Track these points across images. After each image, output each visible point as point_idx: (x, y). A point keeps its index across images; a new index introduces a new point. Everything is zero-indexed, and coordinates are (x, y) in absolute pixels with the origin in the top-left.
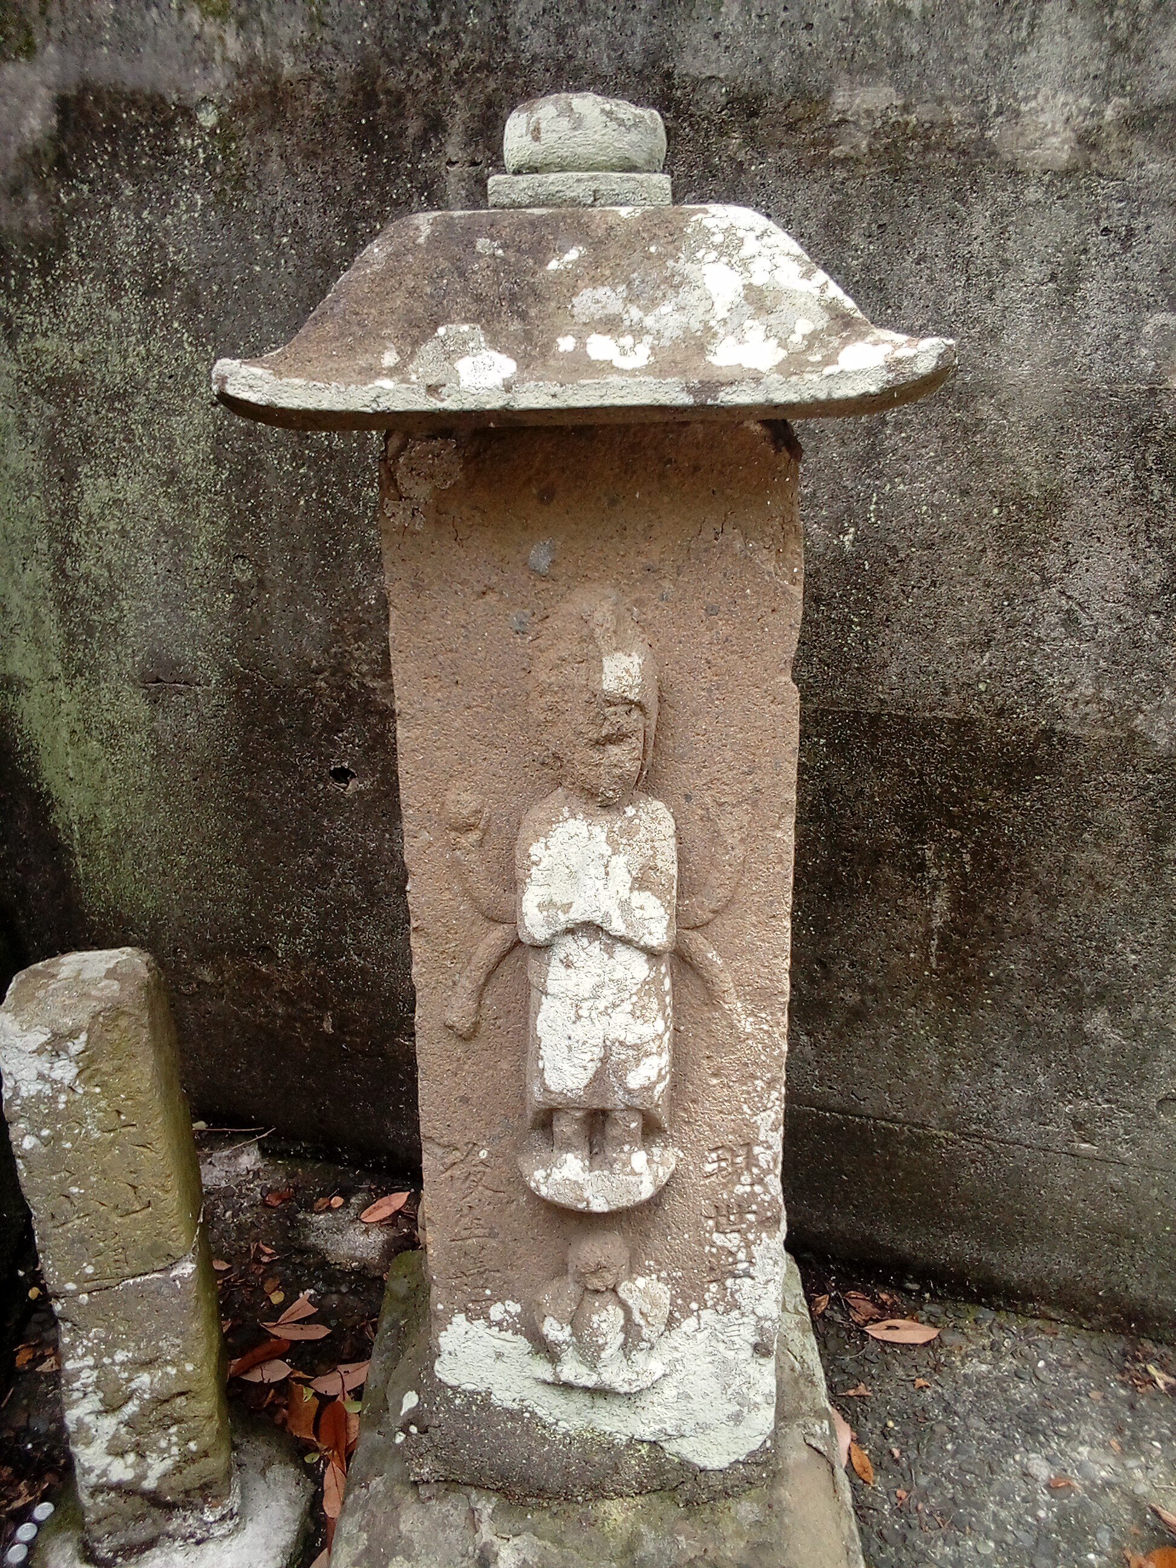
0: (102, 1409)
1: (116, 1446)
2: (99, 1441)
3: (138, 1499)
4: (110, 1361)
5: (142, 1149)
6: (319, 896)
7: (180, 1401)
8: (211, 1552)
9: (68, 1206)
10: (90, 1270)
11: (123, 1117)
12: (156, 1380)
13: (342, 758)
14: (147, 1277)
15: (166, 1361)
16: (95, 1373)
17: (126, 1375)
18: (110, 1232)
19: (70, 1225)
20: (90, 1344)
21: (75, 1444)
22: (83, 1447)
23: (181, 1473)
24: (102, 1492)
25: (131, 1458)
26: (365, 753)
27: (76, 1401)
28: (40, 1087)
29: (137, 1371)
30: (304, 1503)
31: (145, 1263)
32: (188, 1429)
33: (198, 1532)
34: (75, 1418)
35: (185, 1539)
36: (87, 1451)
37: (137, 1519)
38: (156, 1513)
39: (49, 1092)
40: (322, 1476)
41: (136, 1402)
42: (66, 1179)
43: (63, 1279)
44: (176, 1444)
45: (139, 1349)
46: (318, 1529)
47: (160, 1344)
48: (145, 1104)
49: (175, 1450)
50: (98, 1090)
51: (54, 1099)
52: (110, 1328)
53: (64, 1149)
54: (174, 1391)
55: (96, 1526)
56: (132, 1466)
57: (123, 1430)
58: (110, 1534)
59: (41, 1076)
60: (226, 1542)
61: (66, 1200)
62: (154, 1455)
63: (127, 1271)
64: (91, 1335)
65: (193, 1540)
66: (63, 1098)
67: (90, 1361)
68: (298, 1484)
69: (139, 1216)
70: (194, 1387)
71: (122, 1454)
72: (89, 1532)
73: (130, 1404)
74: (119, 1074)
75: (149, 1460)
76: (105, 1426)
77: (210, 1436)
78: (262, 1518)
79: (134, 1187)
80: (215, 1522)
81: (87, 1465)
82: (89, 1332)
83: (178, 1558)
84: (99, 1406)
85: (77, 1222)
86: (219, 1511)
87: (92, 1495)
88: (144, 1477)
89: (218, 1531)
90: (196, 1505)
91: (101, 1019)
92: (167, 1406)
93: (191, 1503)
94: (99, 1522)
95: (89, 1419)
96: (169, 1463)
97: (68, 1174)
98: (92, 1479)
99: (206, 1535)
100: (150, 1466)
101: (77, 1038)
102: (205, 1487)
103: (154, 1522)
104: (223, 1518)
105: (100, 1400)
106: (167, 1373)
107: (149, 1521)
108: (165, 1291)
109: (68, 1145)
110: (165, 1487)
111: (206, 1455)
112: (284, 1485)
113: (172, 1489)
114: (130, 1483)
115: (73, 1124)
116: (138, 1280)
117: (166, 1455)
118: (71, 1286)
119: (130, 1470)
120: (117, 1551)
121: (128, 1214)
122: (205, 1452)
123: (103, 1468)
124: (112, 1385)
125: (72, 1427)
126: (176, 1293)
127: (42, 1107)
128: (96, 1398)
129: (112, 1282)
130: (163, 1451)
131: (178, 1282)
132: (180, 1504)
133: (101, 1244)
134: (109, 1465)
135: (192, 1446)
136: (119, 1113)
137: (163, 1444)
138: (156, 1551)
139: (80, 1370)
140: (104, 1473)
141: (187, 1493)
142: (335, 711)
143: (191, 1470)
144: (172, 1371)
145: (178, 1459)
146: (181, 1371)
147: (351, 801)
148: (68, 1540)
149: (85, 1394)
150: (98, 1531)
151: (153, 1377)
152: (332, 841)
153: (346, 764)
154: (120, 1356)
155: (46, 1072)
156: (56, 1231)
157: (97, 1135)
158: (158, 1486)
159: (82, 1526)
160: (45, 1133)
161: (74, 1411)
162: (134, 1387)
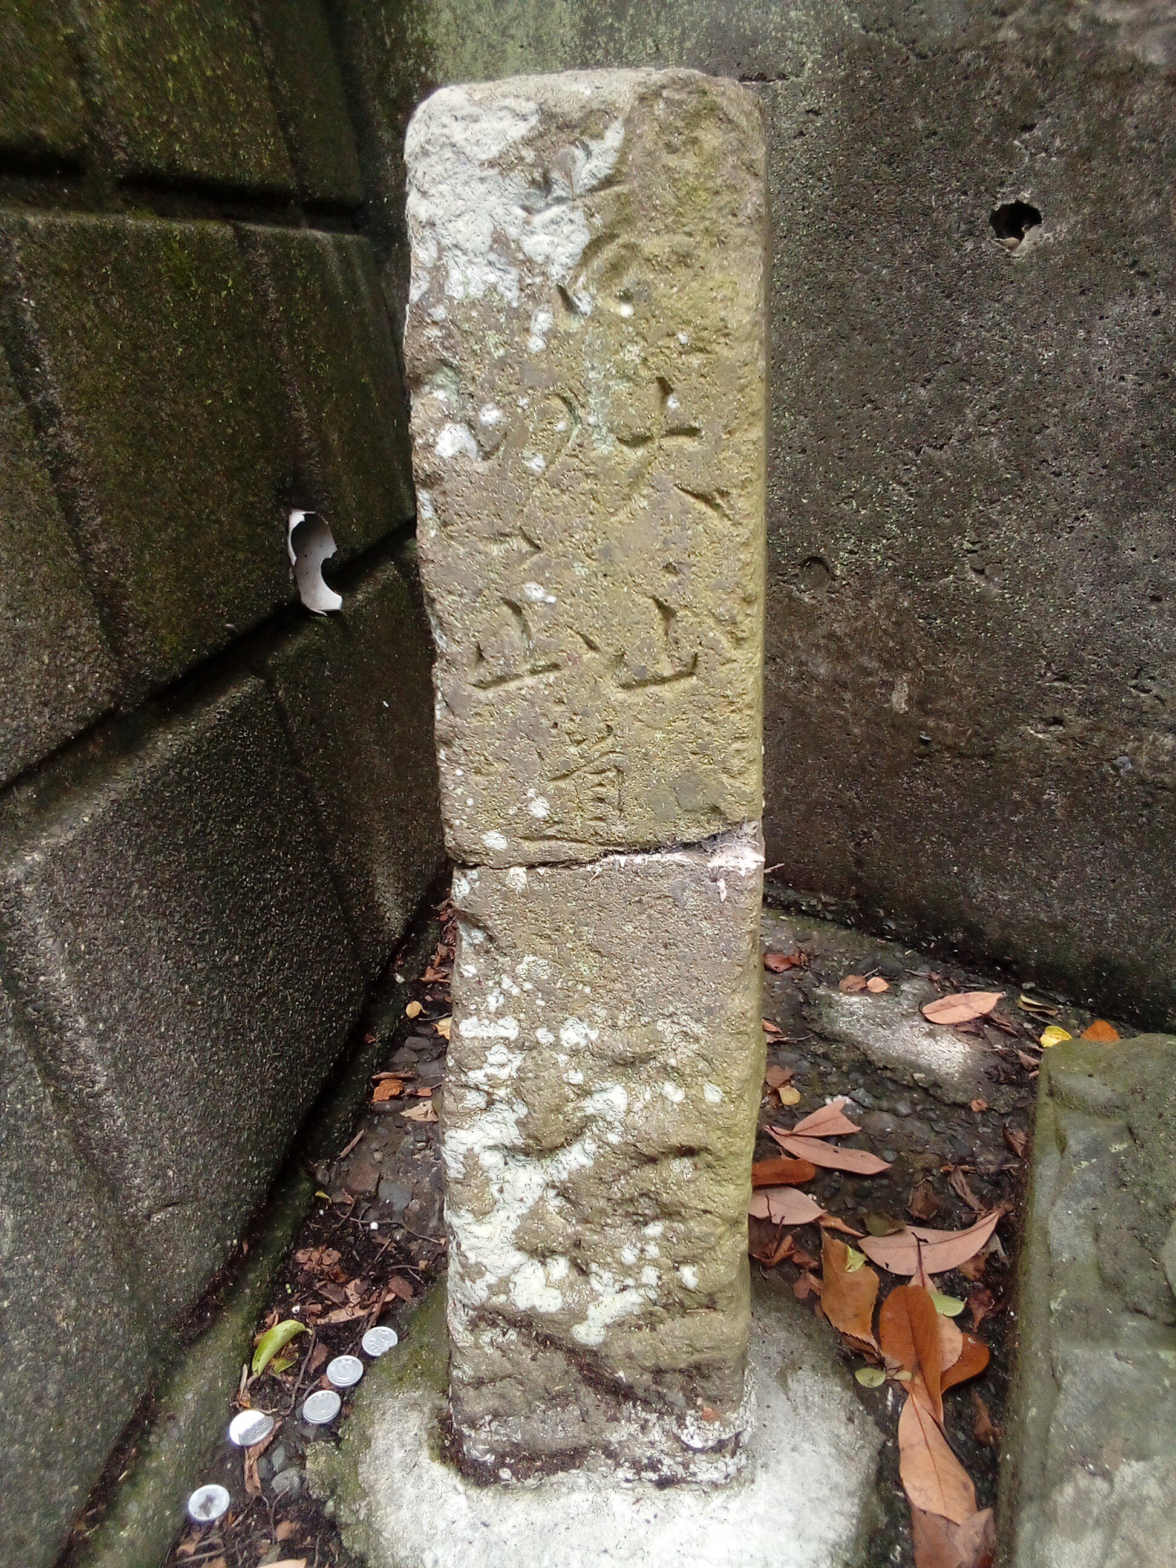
0: (519, 1142)
1: (535, 1232)
2: (502, 1215)
3: (559, 1360)
4: (551, 1038)
5: (701, 506)
6: (929, 462)
7: (680, 1167)
8: (685, 1512)
9: (514, 632)
10: (539, 809)
11: (672, 403)
12: (638, 1106)
13: (1019, 185)
14: (657, 857)
15: (665, 1067)
16: (518, 1060)
17: (577, 1078)
18: (597, 723)
19: (512, 686)
20: (515, 991)
21: (455, 1206)
22: (469, 1217)
23: (653, 1329)
24: (494, 1324)
25: (560, 1267)
26: (1070, 166)
27: (470, 1113)
28: (492, 278)
29: (602, 1074)
30: (865, 1461)
31: (663, 818)
32: (687, 1238)
33: (667, 1461)
34: (462, 1149)
35: (637, 1466)
36: (476, 1229)
37: (554, 1400)
38: (589, 1397)
39: (512, 296)
40: (895, 1418)
41: (591, 1147)
42: (522, 557)
43: (482, 818)
44: (654, 1263)
45: (614, 1026)
46: (893, 1524)
47: (660, 1025)
48: (732, 369)
49: (650, 1275)
50: (626, 310)
51: (521, 318)
52: (561, 962)
53: (527, 471)
54: (675, 1141)
55: (472, 1392)
56: (559, 1286)
57: (554, 1203)
58: (496, 1415)
59: (500, 242)
60: (718, 1499)
61: (513, 619)
62: (607, 1276)
63: (619, 830)
64: (521, 969)
65: (654, 1476)
66: (542, 320)
67: (509, 1028)
68: (850, 1420)
69: (665, 691)
70: (716, 1141)
71: (542, 1255)
72: (455, 1399)
73: (576, 1148)
74: (682, 273)
75: (594, 1282)
76: (521, 1184)
77: (729, 1264)
78: (785, 1468)
79: (667, 612)
80: (702, 1451)
81: (472, 1258)
82: (518, 959)
83: (620, 1502)
84: (512, 1135)
85: (530, 681)
86: (715, 1432)
87: (473, 1325)
88: (580, 1316)
89: (706, 1471)
90: (672, 1404)
91: (660, 108)
92: (649, 1172)
93: (661, 1396)
94: (479, 1383)
95: (491, 1160)
96: (632, 1300)
97: (525, 547)
98: (478, 1291)
99: (680, 1471)
100: (595, 1296)
101: (599, 136)
102: (698, 1371)
103: (584, 1417)
104: (719, 1447)
105: (519, 1123)
106: (663, 1098)
107: (574, 1411)
108: (692, 900)
109: (536, 464)
110: (618, 1349)
111: (711, 1305)
112: (826, 1416)
113: (630, 1356)
114: (549, 1319)
115: (557, 403)
116: (638, 859)
117: (630, 1282)
118: (495, 841)
119: (556, 1293)
120: (503, 1456)
121: (643, 683)
122: (710, 1295)
123: (503, 1272)
124: (548, 1092)
125: (455, 1169)
126: (714, 910)
127: (492, 338)
128: (511, 1117)
129: (583, 851)
130: (626, 1270)
131: (722, 884)
132: (640, 1393)
133: (573, 750)
134: (515, 1271)
135: (689, 1275)
136: (666, 388)
137: (629, 1256)
138: (577, 1476)
139: (487, 1045)
140: (504, 1285)
141: (658, 1373)
142: (1026, 89)
143: (675, 1328)
144: (675, 1094)
145: (653, 1295)
146: (695, 1101)
147: (1021, 269)
148: (415, 1405)
149: (491, 1103)
150: (476, 1404)
151: (633, 1096)
152: (970, 354)
153: (1025, 196)
154: (573, 1034)
155: (513, 232)
156: (481, 694)
157: (604, 449)
158: (605, 1344)
159: (445, 1385)
160: (490, 415)
161: (461, 1135)
162: (590, 1111)
